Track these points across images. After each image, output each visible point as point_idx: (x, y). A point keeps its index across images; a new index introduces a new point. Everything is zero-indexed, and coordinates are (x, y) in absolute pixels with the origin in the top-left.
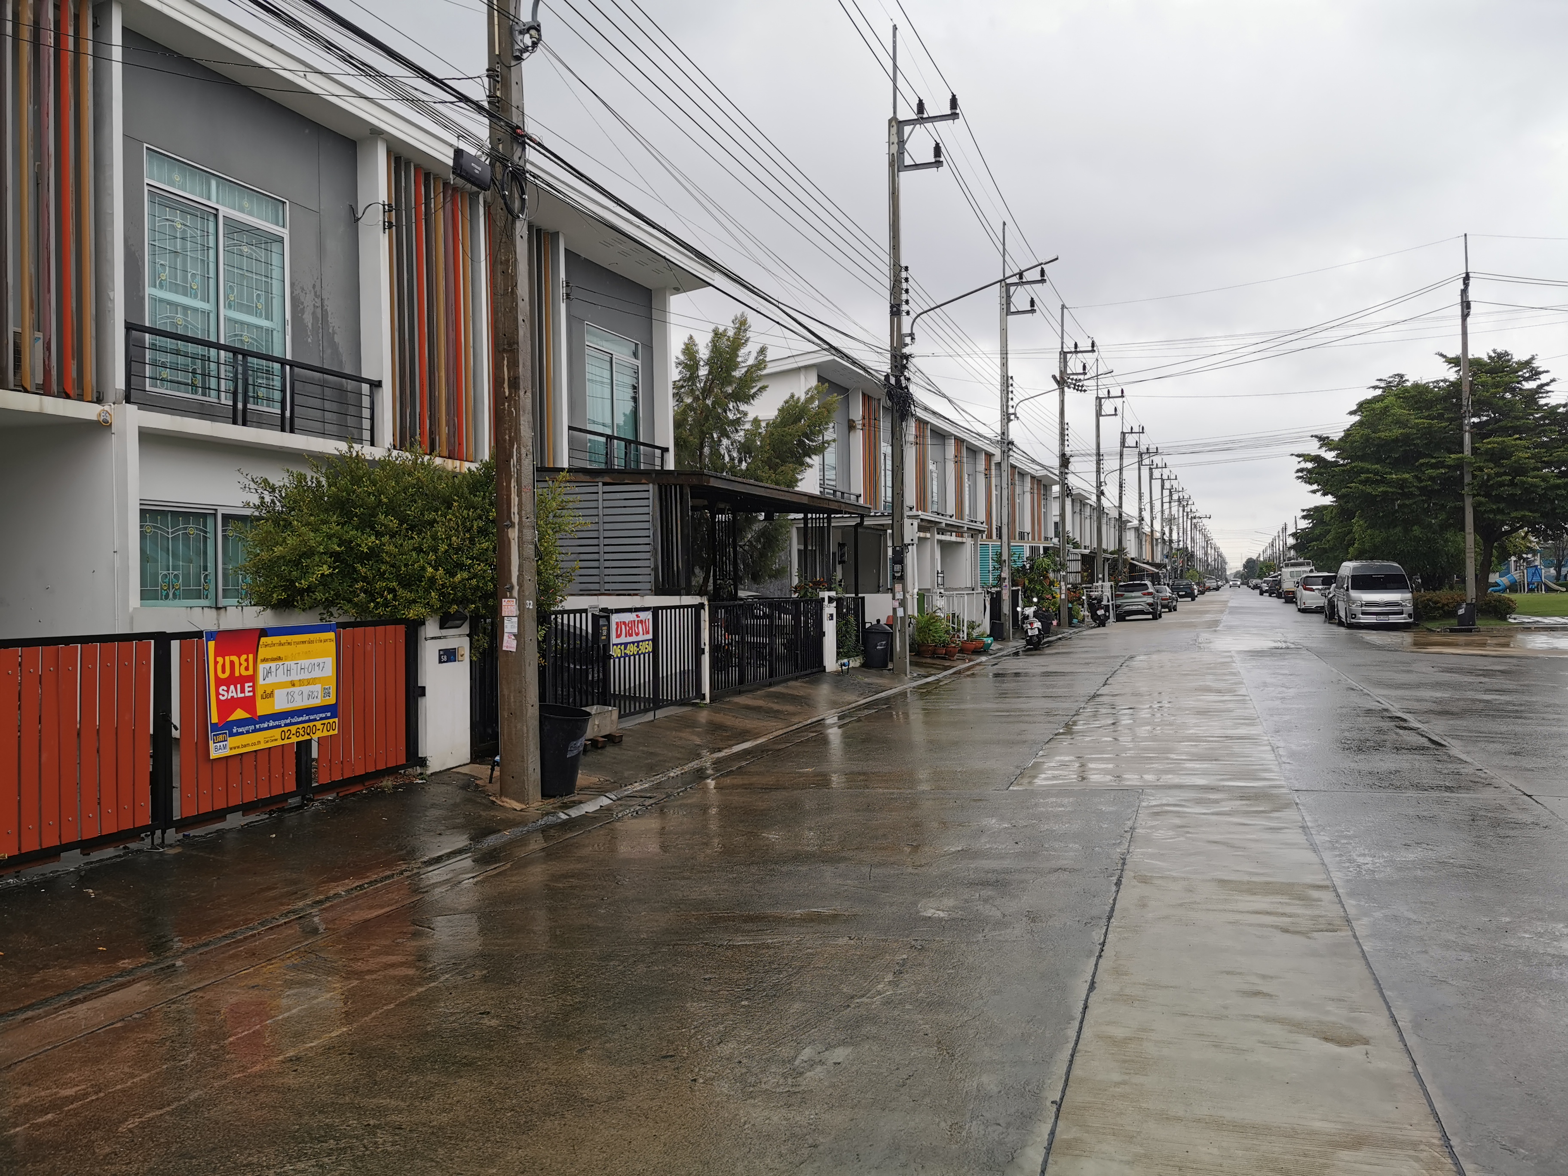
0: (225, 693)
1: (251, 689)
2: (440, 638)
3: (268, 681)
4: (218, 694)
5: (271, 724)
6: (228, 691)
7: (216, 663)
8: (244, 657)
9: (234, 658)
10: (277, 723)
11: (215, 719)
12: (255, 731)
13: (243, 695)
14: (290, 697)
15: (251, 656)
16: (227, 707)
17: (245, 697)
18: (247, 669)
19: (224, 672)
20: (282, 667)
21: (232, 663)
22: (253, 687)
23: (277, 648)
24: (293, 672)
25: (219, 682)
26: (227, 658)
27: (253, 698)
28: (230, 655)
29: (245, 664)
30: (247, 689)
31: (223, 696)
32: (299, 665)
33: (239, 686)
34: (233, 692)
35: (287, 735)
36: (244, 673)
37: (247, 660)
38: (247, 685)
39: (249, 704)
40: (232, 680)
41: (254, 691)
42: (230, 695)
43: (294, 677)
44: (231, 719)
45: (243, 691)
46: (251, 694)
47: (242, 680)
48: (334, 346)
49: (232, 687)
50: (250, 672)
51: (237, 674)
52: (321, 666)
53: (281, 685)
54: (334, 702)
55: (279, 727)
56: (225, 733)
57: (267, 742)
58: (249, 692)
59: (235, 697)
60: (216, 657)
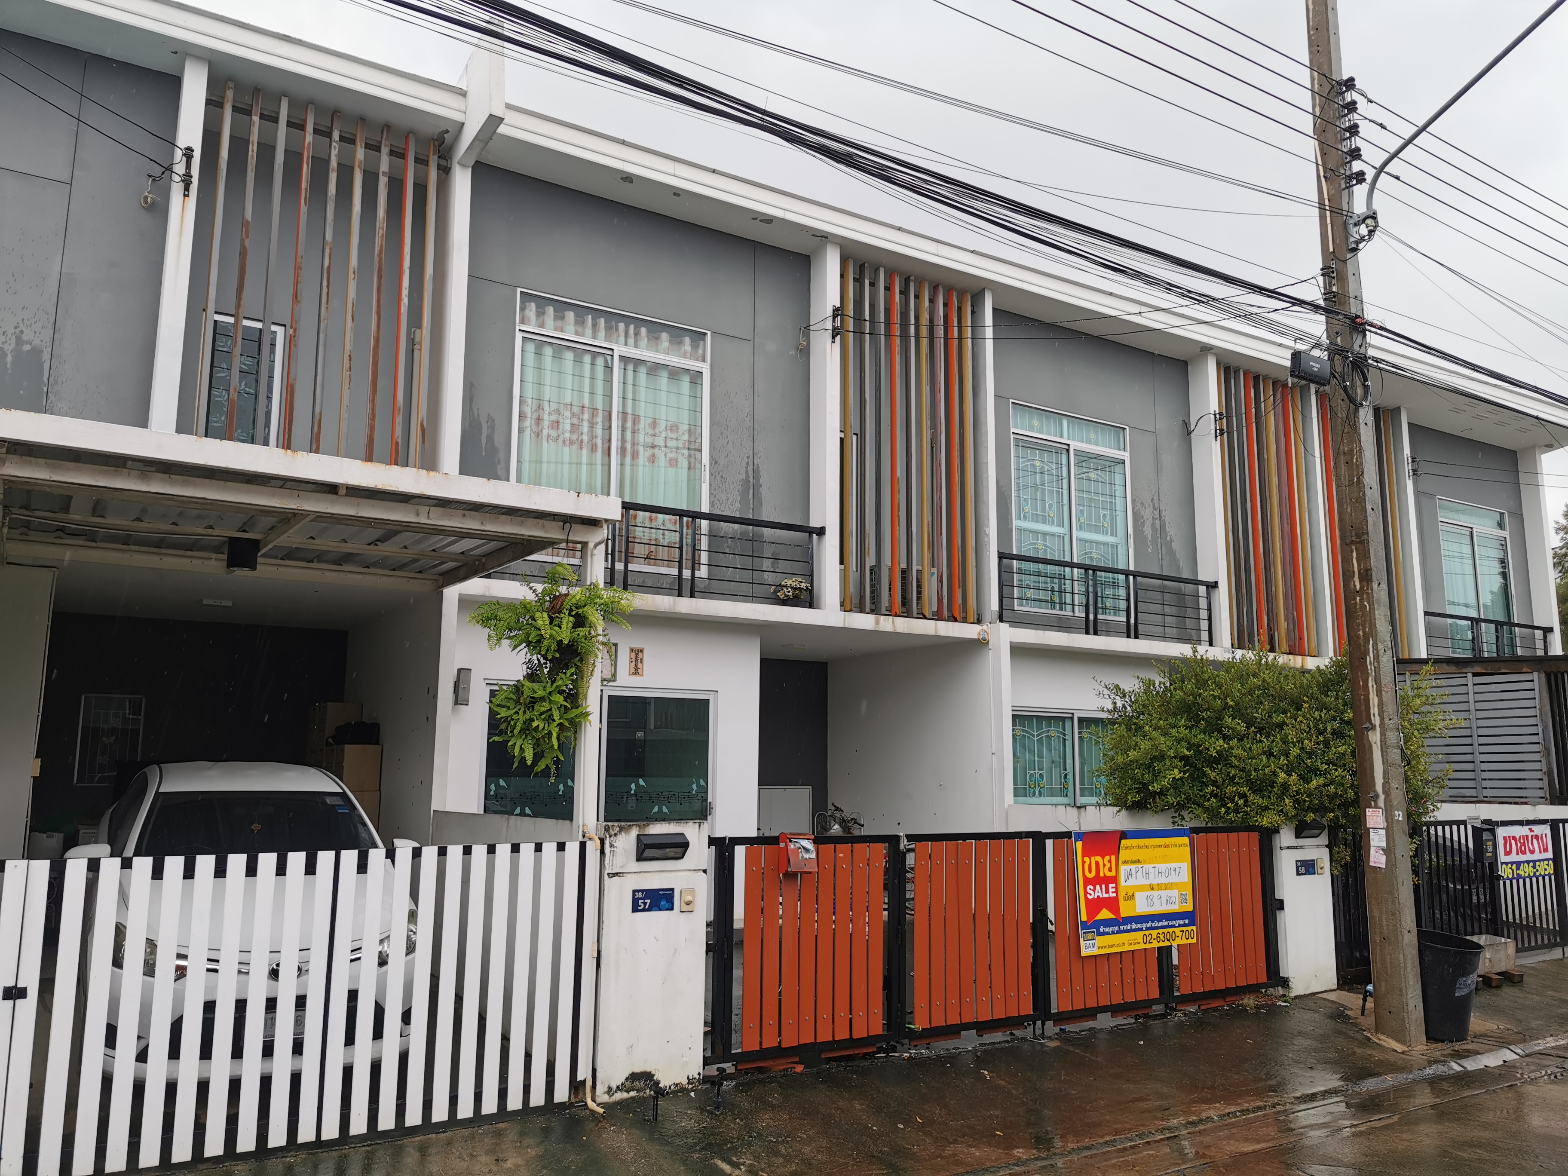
0: (1092, 892)
1: (1114, 890)
2: (1296, 848)
3: (1129, 883)
4: (1086, 893)
5: (1134, 926)
6: (1094, 891)
7: (1084, 862)
8: (1107, 858)
9: (1099, 859)
10: (1139, 926)
11: (1084, 918)
12: (1119, 932)
13: (1107, 895)
14: (1150, 900)
15: (1113, 857)
16: (1095, 905)
17: (1110, 897)
18: (1110, 870)
19: (1090, 872)
20: (1141, 869)
21: (1097, 863)
22: (1116, 888)
23: (1136, 850)
24: (1152, 876)
25: (1087, 882)
26: (1093, 858)
27: (1116, 899)
28: (1095, 855)
29: (1108, 865)
30: (1111, 890)
31: (1091, 895)
32: (1157, 869)
33: (1103, 886)
34: (1098, 892)
35: (1149, 939)
36: (1108, 874)
37: (1110, 861)
38: (1111, 885)
39: (1113, 904)
40: (1098, 880)
41: (1116, 892)
42: (1097, 894)
43: (1154, 881)
44: (1097, 918)
45: (1107, 892)
46: (1114, 895)
47: (1107, 881)
48: (1171, 552)
49: (1098, 887)
50: (1113, 874)
51: (1102, 875)
52: (1177, 871)
53: (1141, 888)
54: (1191, 909)
55: (1141, 930)
56: (1094, 932)
57: (1131, 944)
58: (1113, 892)
59: (1101, 896)
60: (1083, 856)
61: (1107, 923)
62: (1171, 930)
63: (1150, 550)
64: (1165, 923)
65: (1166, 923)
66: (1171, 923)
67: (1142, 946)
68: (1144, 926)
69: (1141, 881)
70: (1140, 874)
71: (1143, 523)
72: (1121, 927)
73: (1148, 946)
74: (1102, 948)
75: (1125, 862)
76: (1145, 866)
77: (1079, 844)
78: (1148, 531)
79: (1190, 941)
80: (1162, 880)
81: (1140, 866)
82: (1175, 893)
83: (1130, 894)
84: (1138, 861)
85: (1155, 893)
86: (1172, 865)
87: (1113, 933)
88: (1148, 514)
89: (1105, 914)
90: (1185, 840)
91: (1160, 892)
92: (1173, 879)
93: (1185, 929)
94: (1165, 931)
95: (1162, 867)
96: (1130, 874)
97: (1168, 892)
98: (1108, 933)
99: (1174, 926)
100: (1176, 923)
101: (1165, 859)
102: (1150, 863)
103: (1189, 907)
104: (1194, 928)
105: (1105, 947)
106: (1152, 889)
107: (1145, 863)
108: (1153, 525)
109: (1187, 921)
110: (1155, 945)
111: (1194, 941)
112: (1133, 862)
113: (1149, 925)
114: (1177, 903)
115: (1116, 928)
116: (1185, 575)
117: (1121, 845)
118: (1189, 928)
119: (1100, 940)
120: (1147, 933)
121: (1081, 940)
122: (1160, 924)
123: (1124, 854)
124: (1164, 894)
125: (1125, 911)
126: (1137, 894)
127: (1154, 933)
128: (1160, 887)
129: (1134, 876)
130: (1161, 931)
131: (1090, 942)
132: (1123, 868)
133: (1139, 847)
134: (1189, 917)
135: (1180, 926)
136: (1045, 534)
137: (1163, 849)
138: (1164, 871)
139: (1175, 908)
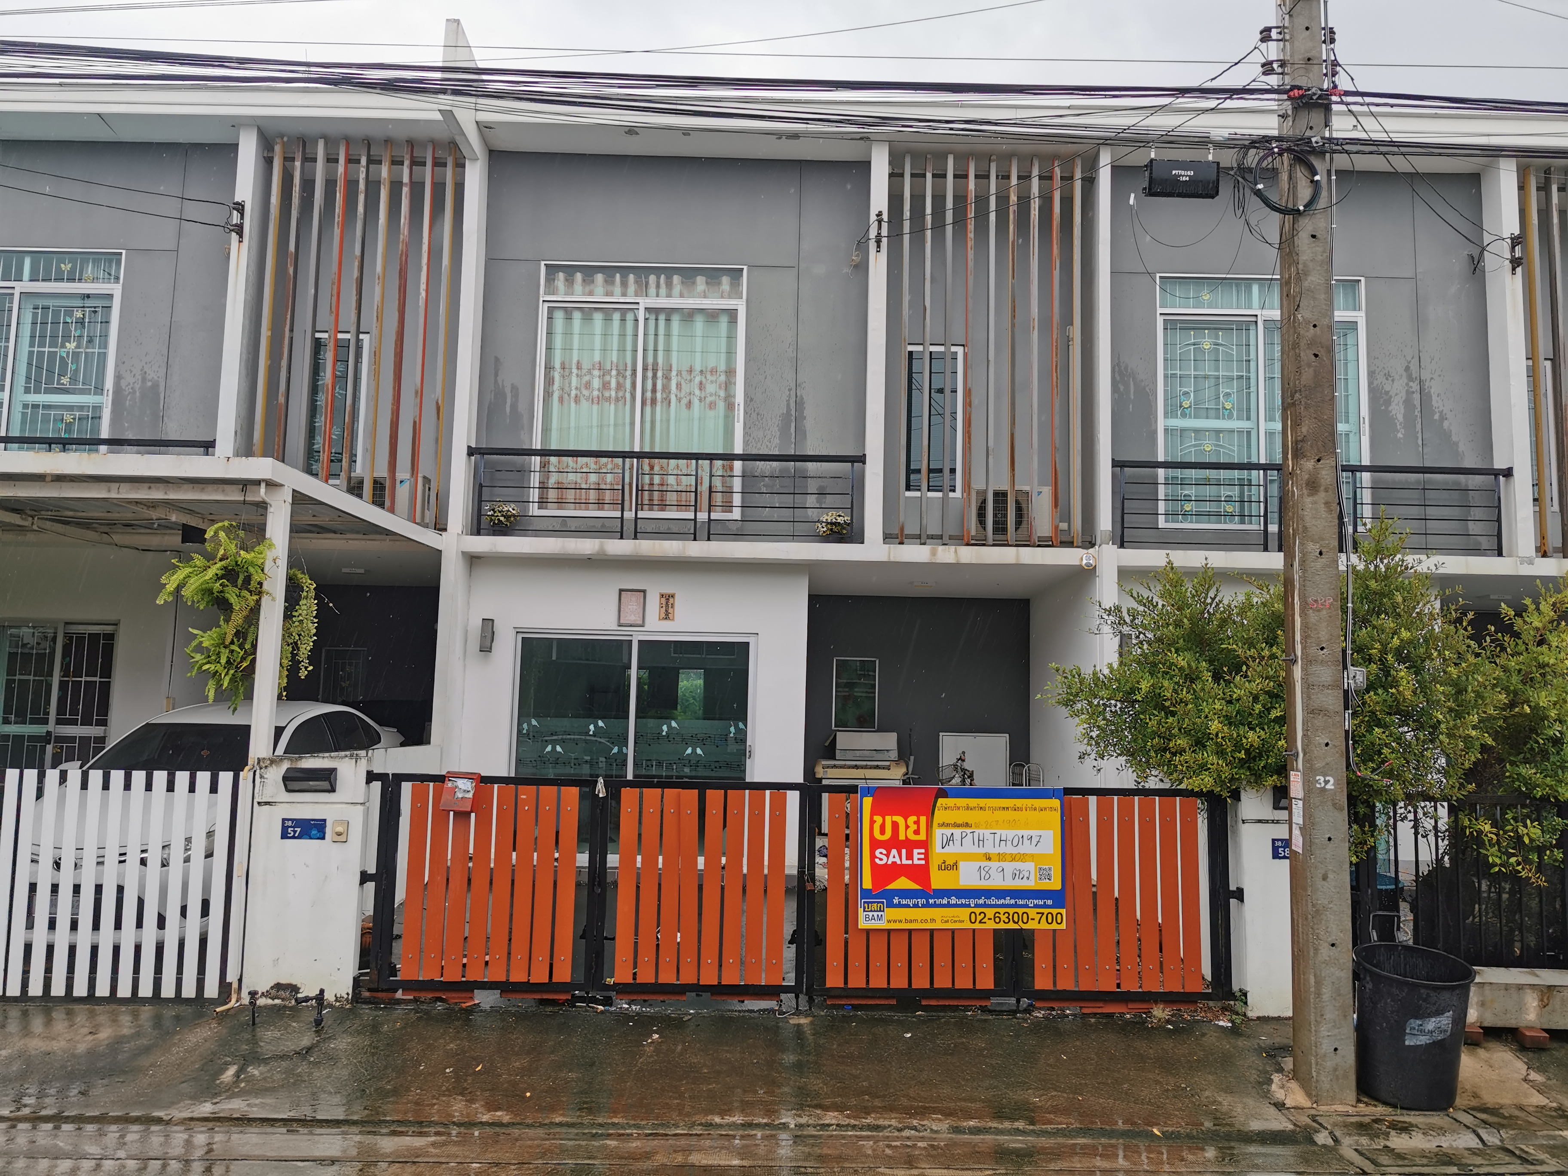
0: (885, 858)
1: (922, 856)
2: (1265, 822)
3: (949, 850)
4: (873, 856)
6: (888, 856)
7: (872, 822)
8: (912, 819)
9: (899, 819)
10: (963, 901)
11: (867, 885)
12: (927, 906)
13: (910, 862)
15: (923, 819)
16: (884, 873)
18: (917, 832)
19: (883, 832)
20: (970, 835)
21: (895, 825)
22: (926, 854)
23: (962, 812)
24: (988, 843)
26: (888, 819)
28: (892, 815)
30: (916, 856)
31: (881, 859)
32: (997, 836)
33: (904, 851)
35: (980, 917)
37: (917, 823)
38: (916, 851)
39: (920, 874)
40: (894, 843)
41: (926, 859)
43: (988, 848)
44: (891, 887)
46: (923, 862)
47: (910, 846)
50: (922, 837)
51: (902, 837)
52: (1036, 839)
53: (970, 857)
54: (1058, 887)
55: (969, 906)
56: (883, 903)
57: (947, 922)
58: (919, 859)
59: (899, 862)
60: (872, 814)
61: (904, 893)
62: (1020, 911)
63: (1400, 435)
64: (1008, 901)
65: (1013, 902)
66: (1021, 902)
67: (968, 925)
68: (972, 902)
69: (969, 847)
70: (968, 841)
71: (1388, 402)
72: (931, 901)
73: (977, 926)
74: (895, 921)
75: (942, 825)
76: (977, 831)
77: (868, 801)
78: (1397, 410)
79: (1054, 926)
80: (1009, 849)
81: (969, 831)
82: (1029, 867)
83: (950, 862)
84: (967, 825)
85: (994, 865)
86: (1026, 833)
87: (916, 906)
88: (1398, 389)
89: (903, 883)
90: (1056, 803)
91: (1002, 864)
92: (1026, 848)
93: (1046, 911)
94: (1011, 911)
95: (1009, 834)
96: (951, 839)
97: (1019, 865)
98: (907, 906)
99: (1026, 906)
100: (1031, 903)
101: (1012, 824)
102: (986, 828)
103: (1056, 884)
104: (1063, 911)
105: (900, 921)
106: (989, 859)
107: (978, 826)
108: (1408, 403)
109: (1050, 902)
110: (991, 925)
111: (1063, 926)
112: (957, 825)
113: (981, 901)
114: (1032, 877)
115: (921, 901)
116: (1469, 463)
117: (938, 804)
118: (1054, 911)
119: (890, 913)
120: (978, 910)
121: (861, 910)
122: (1002, 901)
123: (939, 816)
124: (1009, 867)
125: (939, 880)
126: (961, 865)
127: (990, 912)
128: (1001, 857)
129: (958, 843)
130: (1002, 910)
131: (875, 914)
132: (939, 834)
133: (968, 808)
134: (1057, 898)
135: (1036, 906)
136: (1218, 432)
137: (1010, 812)
138: (1010, 838)
139: (1031, 884)
